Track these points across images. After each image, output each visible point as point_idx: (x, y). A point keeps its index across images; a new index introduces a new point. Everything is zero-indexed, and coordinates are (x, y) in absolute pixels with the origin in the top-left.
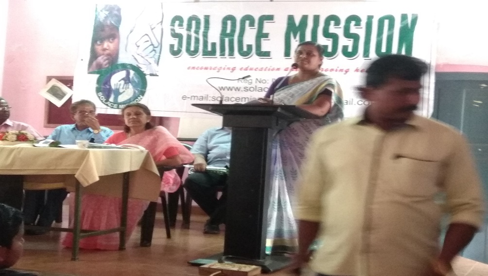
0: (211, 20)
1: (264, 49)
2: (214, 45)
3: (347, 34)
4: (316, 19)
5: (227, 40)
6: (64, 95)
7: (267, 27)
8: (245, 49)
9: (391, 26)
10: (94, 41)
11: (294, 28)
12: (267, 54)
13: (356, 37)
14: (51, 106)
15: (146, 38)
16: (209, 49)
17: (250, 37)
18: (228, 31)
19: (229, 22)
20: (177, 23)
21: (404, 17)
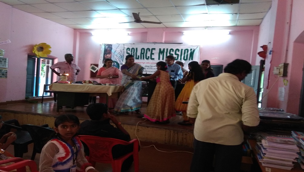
0: (138, 49)
1: (153, 58)
2: (139, 56)
3: (176, 54)
4: (167, 49)
5: (142, 55)
6: (96, 69)
7: (154, 51)
8: (147, 57)
9: (188, 52)
10: (104, 54)
11: (161, 52)
12: (153, 59)
13: (178, 55)
14: (92, 72)
15: (119, 54)
16: (137, 57)
17: (149, 54)
18: (143, 52)
19: (143, 50)
20: (128, 50)
21: (191, 49)
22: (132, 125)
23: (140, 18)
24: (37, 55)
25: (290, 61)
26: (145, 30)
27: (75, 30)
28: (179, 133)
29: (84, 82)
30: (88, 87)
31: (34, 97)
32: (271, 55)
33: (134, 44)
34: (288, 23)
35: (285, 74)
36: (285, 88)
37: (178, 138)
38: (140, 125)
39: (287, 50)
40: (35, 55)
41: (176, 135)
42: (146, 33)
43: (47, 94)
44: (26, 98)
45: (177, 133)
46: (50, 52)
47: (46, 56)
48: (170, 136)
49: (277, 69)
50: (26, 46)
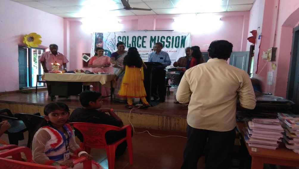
0: (129, 37)
1: (144, 45)
2: (130, 44)
3: (167, 41)
4: (159, 37)
5: (134, 43)
6: (88, 58)
7: (145, 39)
8: (139, 46)
9: (179, 39)
10: (96, 43)
11: (152, 40)
12: (145, 47)
13: (169, 42)
14: (84, 62)
15: (111, 42)
16: (129, 46)
17: (140, 42)
18: (134, 40)
20: (119, 38)
21: (182, 37)
22: (126, 113)
23: (129, 5)
24: (28, 45)
25: (278, 46)
26: (136, 18)
27: (65, 19)
28: (171, 119)
29: (76, 72)
30: (80, 77)
31: (28, 88)
32: (260, 40)
33: (125, 32)
34: (276, 7)
35: (273, 59)
36: (273, 72)
37: (170, 123)
38: (133, 112)
39: (275, 35)
40: (26, 46)
41: (169, 120)
42: (137, 20)
43: (40, 84)
44: (20, 89)
45: (170, 119)
46: (40, 42)
47: (37, 46)
48: (163, 122)
49: (266, 53)
50: (16, 37)
